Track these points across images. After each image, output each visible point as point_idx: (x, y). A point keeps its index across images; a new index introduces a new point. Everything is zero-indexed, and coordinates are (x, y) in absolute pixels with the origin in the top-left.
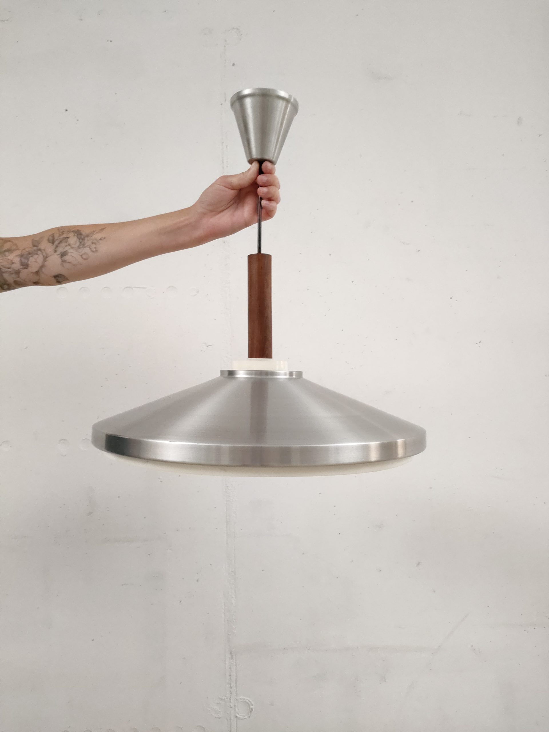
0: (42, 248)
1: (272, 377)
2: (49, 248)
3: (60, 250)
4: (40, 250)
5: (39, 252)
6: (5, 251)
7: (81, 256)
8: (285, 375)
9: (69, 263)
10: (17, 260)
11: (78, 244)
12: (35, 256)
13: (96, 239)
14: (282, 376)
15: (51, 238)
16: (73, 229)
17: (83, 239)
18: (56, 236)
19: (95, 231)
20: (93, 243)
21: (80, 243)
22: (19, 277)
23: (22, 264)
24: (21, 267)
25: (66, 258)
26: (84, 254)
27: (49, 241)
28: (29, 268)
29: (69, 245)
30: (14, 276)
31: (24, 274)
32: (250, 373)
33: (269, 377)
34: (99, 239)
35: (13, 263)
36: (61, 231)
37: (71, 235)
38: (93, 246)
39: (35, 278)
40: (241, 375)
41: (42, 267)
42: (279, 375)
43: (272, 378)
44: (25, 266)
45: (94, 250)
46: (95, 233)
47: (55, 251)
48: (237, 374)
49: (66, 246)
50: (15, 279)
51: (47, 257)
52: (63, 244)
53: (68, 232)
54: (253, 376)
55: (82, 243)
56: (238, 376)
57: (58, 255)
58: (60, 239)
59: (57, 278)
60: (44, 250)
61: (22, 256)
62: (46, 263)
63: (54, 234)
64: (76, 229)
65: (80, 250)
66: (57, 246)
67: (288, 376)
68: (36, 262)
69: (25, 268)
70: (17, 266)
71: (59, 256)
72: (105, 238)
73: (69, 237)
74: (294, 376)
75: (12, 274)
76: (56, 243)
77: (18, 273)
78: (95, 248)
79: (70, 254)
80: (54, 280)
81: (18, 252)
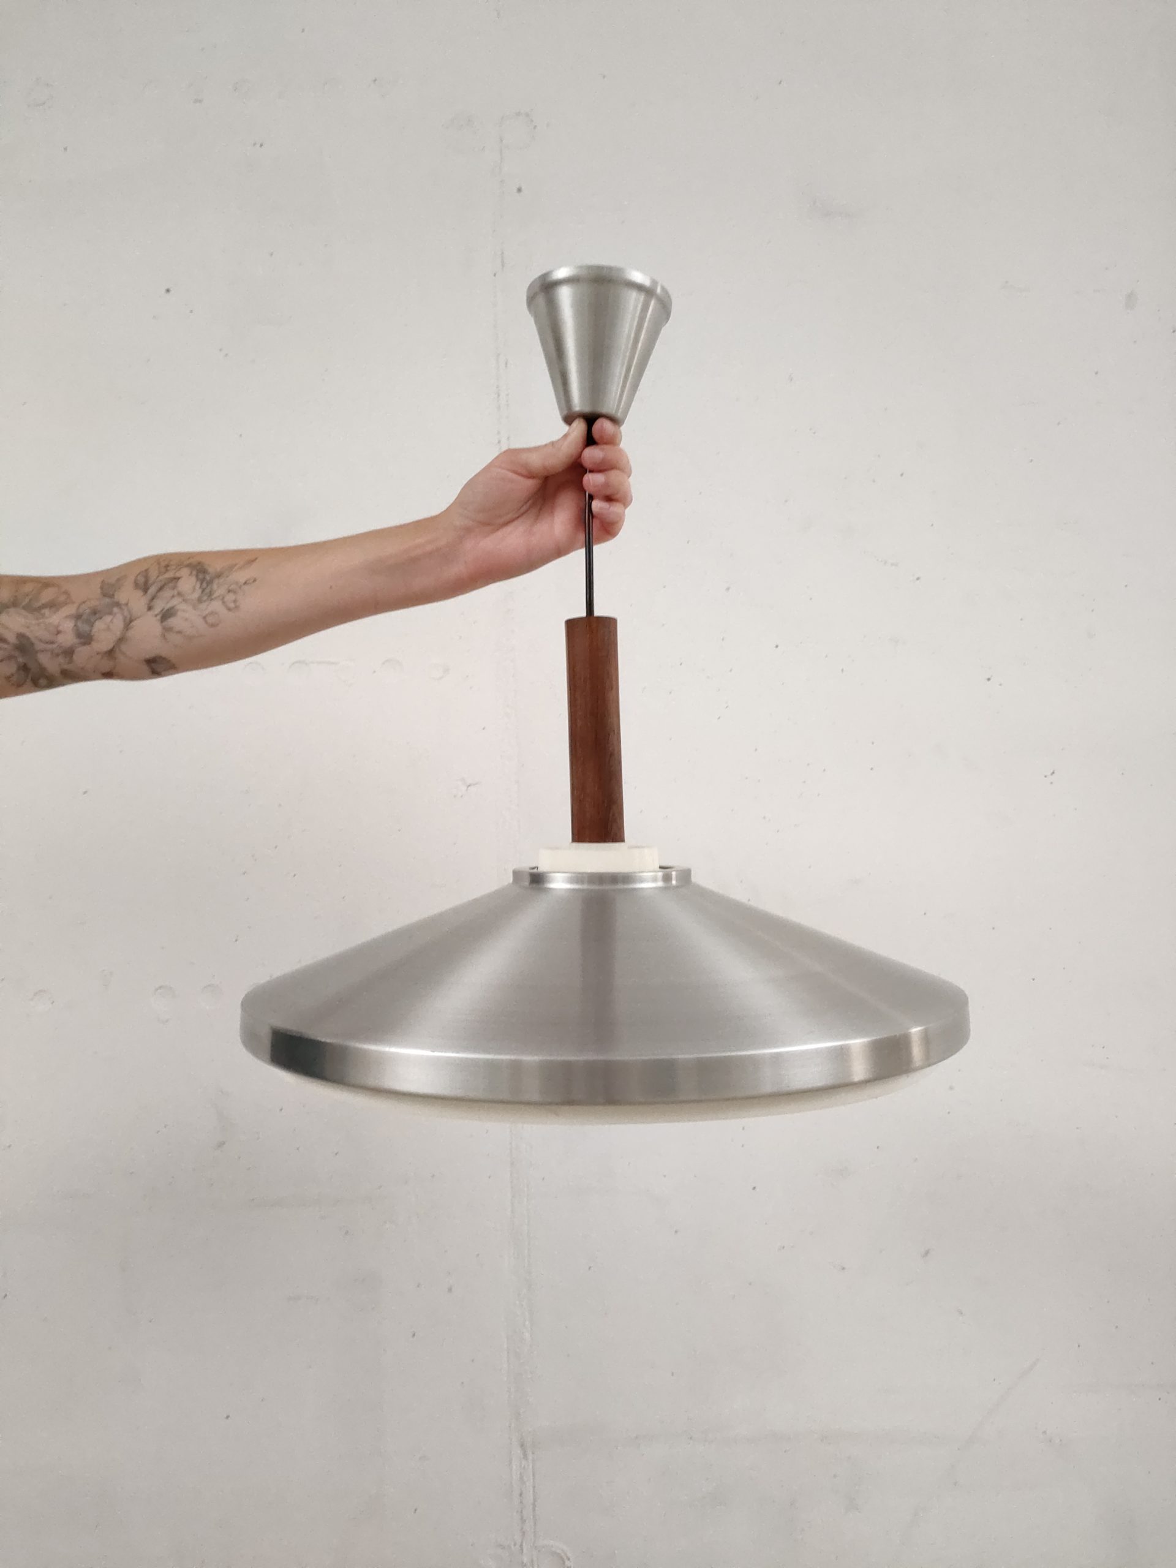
0: (123, 601)
1: (626, 886)
2: (136, 601)
3: (160, 606)
4: (118, 604)
5: (115, 610)
6: (44, 606)
7: (204, 618)
8: (655, 880)
9: (179, 632)
10: (68, 626)
11: (198, 592)
12: (108, 618)
13: (237, 583)
14: (649, 883)
15: (141, 580)
16: (191, 560)
17: (210, 582)
18: (153, 574)
19: (236, 565)
20: (229, 591)
21: (203, 591)
22: (71, 661)
23: (79, 635)
24: (76, 641)
25: (172, 622)
26: (212, 613)
27: (136, 585)
28: (93, 643)
29: (179, 594)
30: (61, 659)
31: (82, 655)
32: (579, 878)
33: (620, 886)
34: (244, 582)
35: (59, 632)
36: (163, 564)
37: (184, 572)
38: (230, 597)
39: (106, 665)
40: (559, 884)
41: (121, 640)
42: (642, 881)
43: (627, 889)
44: (86, 639)
45: (232, 605)
46: (236, 568)
47: (150, 608)
48: (549, 882)
49: (173, 596)
50: (66, 667)
51: (131, 621)
52: (167, 593)
53: (179, 567)
54: (585, 886)
55: (207, 591)
56: (552, 885)
57: (156, 616)
58: (161, 581)
59: (153, 664)
60: (127, 604)
61: (78, 617)
62: (130, 634)
63: (146, 570)
64: (193, 561)
65: (203, 606)
66: (153, 599)
67: (660, 884)
68: (108, 629)
69: (84, 644)
70: (68, 638)
71: (159, 617)
72: (255, 580)
73: (179, 578)
74: (674, 882)
75: (58, 655)
76: (152, 590)
77: (69, 652)
78: (235, 601)
79: (179, 613)
80: (145, 668)
81: (71, 610)
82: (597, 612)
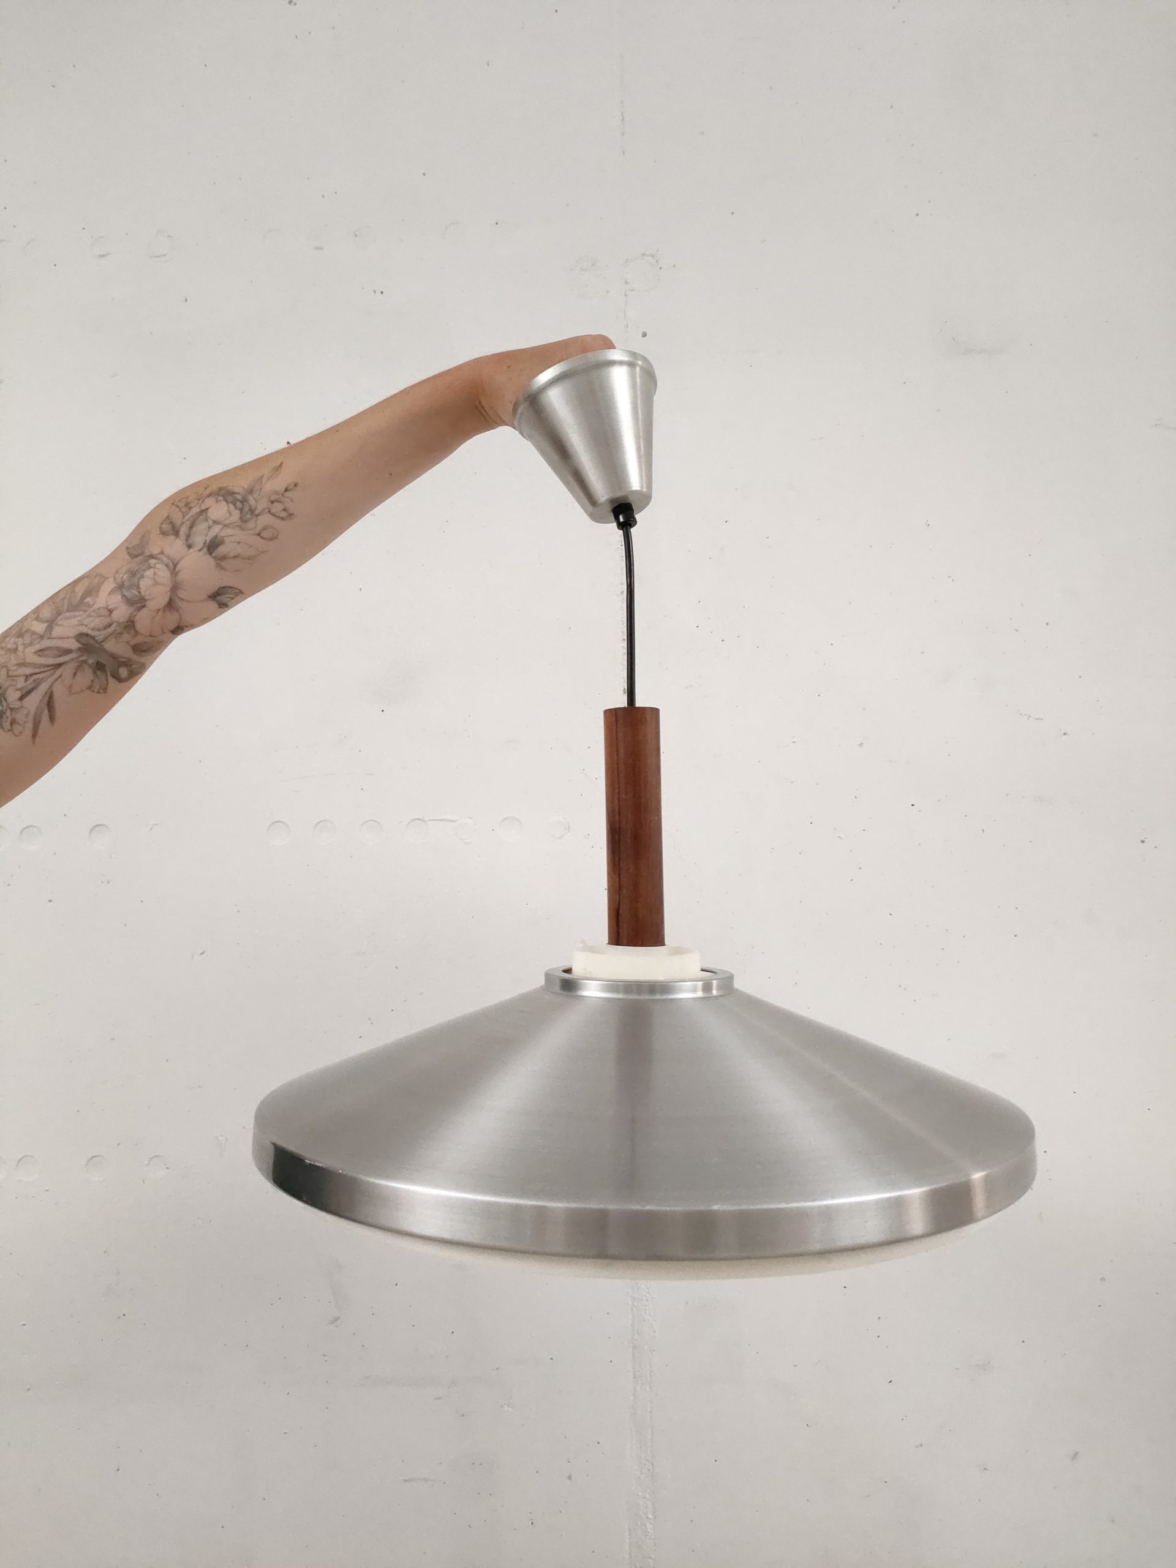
1: (665, 997)
2: (174, 547)
3: (199, 540)
6: (84, 597)
8: (695, 990)
9: (235, 557)
10: (116, 600)
11: (236, 514)
12: (149, 573)
13: (276, 493)
14: (687, 993)
15: (165, 527)
16: (208, 491)
17: (244, 501)
18: (177, 518)
19: (262, 477)
20: (272, 502)
21: (241, 510)
22: (137, 633)
23: (130, 602)
24: (132, 609)
25: (221, 550)
27: (164, 533)
28: (147, 603)
29: (215, 522)
30: (126, 637)
31: (143, 620)
32: (614, 986)
33: (658, 997)
34: (284, 490)
35: (111, 611)
36: (182, 504)
37: (209, 502)
38: (277, 508)
39: (172, 620)
40: (592, 991)
41: (175, 588)
42: (681, 990)
43: (663, 1000)
44: (139, 603)
46: (264, 480)
47: (189, 547)
48: (580, 989)
49: (209, 527)
50: (134, 642)
51: (175, 565)
52: (201, 527)
53: (201, 501)
54: (621, 996)
55: (246, 509)
56: (584, 993)
57: (200, 550)
58: (188, 520)
59: (219, 598)
60: (162, 553)
61: (120, 587)
62: (181, 577)
63: (168, 517)
64: (214, 487)
66: (188, 536)
67: (700, 994)
68: (156, 583)
69: (140, 609)
70: (122, 612)
71: (205, 550)
73: (207, 509)
74: (715, 992)
75: (121, 634)
76: (183, 531)
77: (130, 625)
79: (227, 540)
81: (109, 585)
82: (639, 703)
